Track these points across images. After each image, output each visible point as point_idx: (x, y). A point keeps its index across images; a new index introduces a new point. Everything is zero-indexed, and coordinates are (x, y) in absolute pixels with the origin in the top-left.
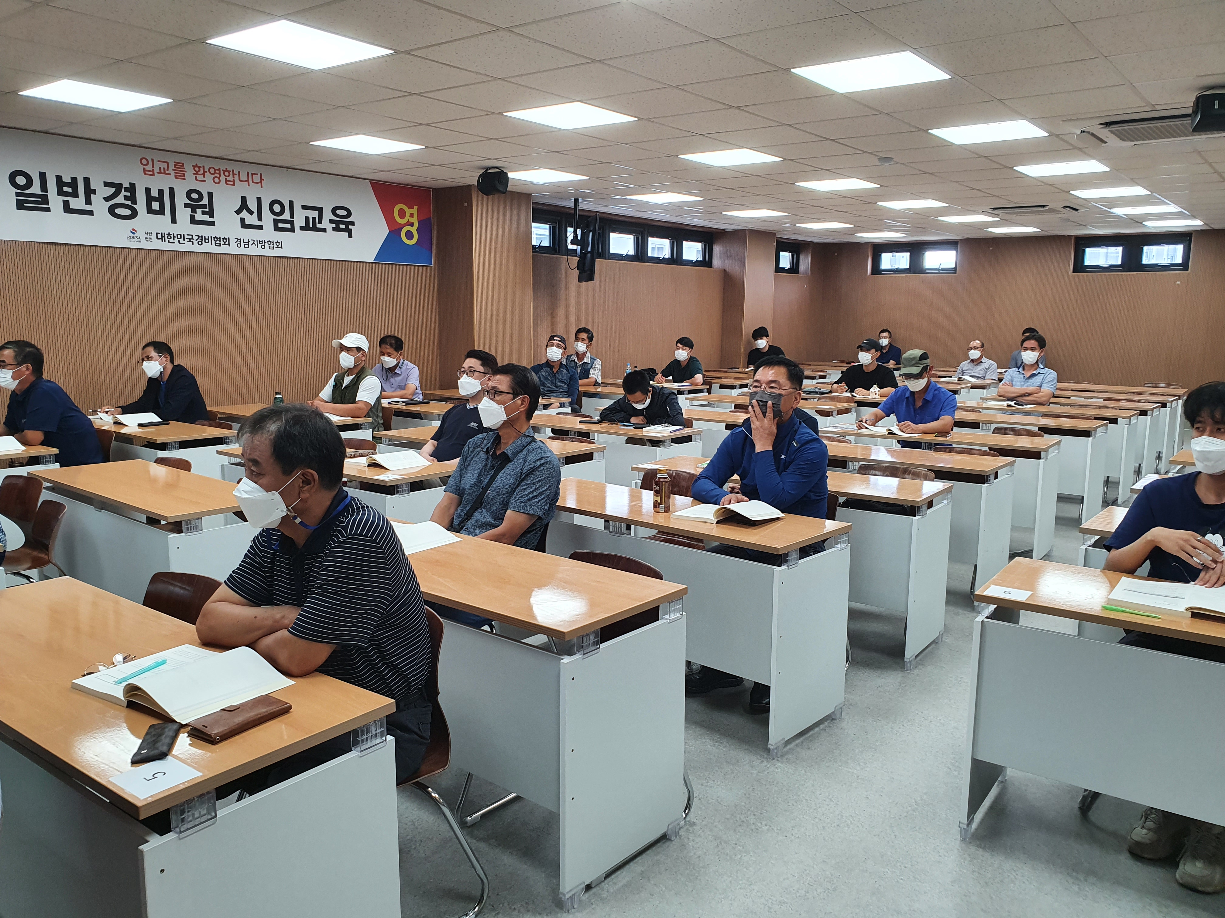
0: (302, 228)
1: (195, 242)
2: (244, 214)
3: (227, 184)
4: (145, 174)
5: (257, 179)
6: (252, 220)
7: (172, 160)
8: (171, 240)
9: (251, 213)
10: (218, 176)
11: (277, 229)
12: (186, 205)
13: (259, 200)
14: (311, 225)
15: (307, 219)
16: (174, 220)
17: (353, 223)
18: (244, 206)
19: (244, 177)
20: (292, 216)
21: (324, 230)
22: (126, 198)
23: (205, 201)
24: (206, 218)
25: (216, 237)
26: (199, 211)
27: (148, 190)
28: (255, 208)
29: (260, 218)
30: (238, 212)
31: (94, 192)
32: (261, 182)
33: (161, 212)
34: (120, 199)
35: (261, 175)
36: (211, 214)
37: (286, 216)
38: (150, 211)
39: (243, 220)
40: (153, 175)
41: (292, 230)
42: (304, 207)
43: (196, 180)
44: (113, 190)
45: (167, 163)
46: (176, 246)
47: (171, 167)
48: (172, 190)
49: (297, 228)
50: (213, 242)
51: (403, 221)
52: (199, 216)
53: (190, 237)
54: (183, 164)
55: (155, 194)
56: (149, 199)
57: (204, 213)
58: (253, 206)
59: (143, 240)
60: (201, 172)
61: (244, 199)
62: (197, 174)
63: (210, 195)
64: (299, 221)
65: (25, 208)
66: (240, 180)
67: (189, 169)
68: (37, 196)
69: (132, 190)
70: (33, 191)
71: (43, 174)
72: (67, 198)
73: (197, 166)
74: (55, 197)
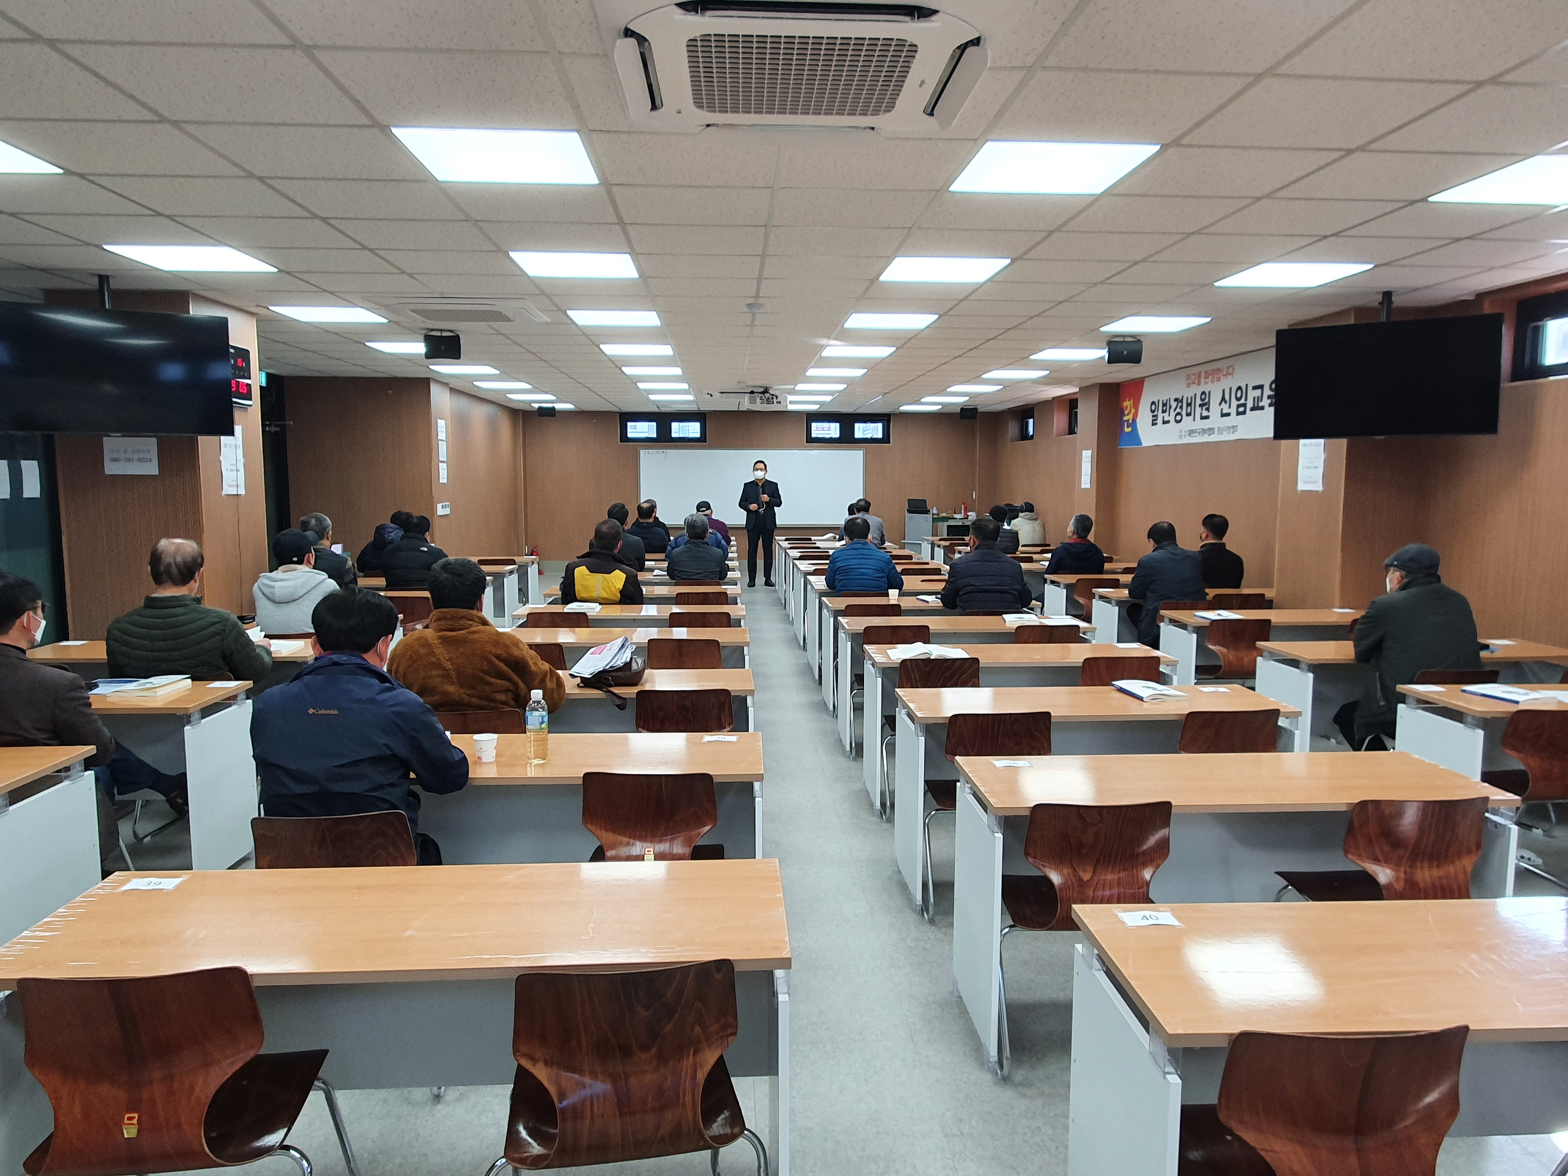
0: (1252, 409)
1: (1201, 434)
2: (1223, 403)
4: (1187, 387)
5: (1231, 370)
6: (1225, 408)
7: (1197, 371)
8: (1193, 435)
9: (1226, 403)
10: (1213, 376)
12: (1200, 406)
13: (1231, 389)
14: (1256, 405)
15: (1254, 398)
16: (1195, 420)
18: (1223, 399)
19: (1225, 373)
20: (1246, 400)
22: (1180, 407)
23: (1207, 400)
24: (1207, 413)
25: (1209, 428)
26: (1204, 408)
27: (1187, 398)
29: (1230, 407)
30: (1220, 404)
31: (1171, 407)
32: (1232, 373)
33: (1191, 414)
34: (1178, 410)
36: (1208, 409)
38: (1187, 414)
39: (1222, 410)
40: (1190, 386)
41: (1244, 413)
42: (1255, 388)
43: (1205, 383)
44: (1176, 403)
45: (1195, 375)
47: (1196, 377)
48: (1195, 395)
49: (1248, 410)
52: (1204, 413)
53: (1200, 431)
54: (1200, 373)
55: (1189, 401)
56: (1187, 405)
57: (1206, 409)
58: (1227, 398)
59: (1183, 437)
60: (1208, 375)
61: (1224, 391)
62: (1206, 378)
63: (1210, 392)
64: (1250, 403)
65: (1153, 424)
66: (1223, 375)
67: (1203, 375)
68: (1156, 416)
69: (1182, 401)
70: (1156, 413)
71: (1159, 401)
72: (1164, 414)
73: (1206, 372)
74: (1160, 415)
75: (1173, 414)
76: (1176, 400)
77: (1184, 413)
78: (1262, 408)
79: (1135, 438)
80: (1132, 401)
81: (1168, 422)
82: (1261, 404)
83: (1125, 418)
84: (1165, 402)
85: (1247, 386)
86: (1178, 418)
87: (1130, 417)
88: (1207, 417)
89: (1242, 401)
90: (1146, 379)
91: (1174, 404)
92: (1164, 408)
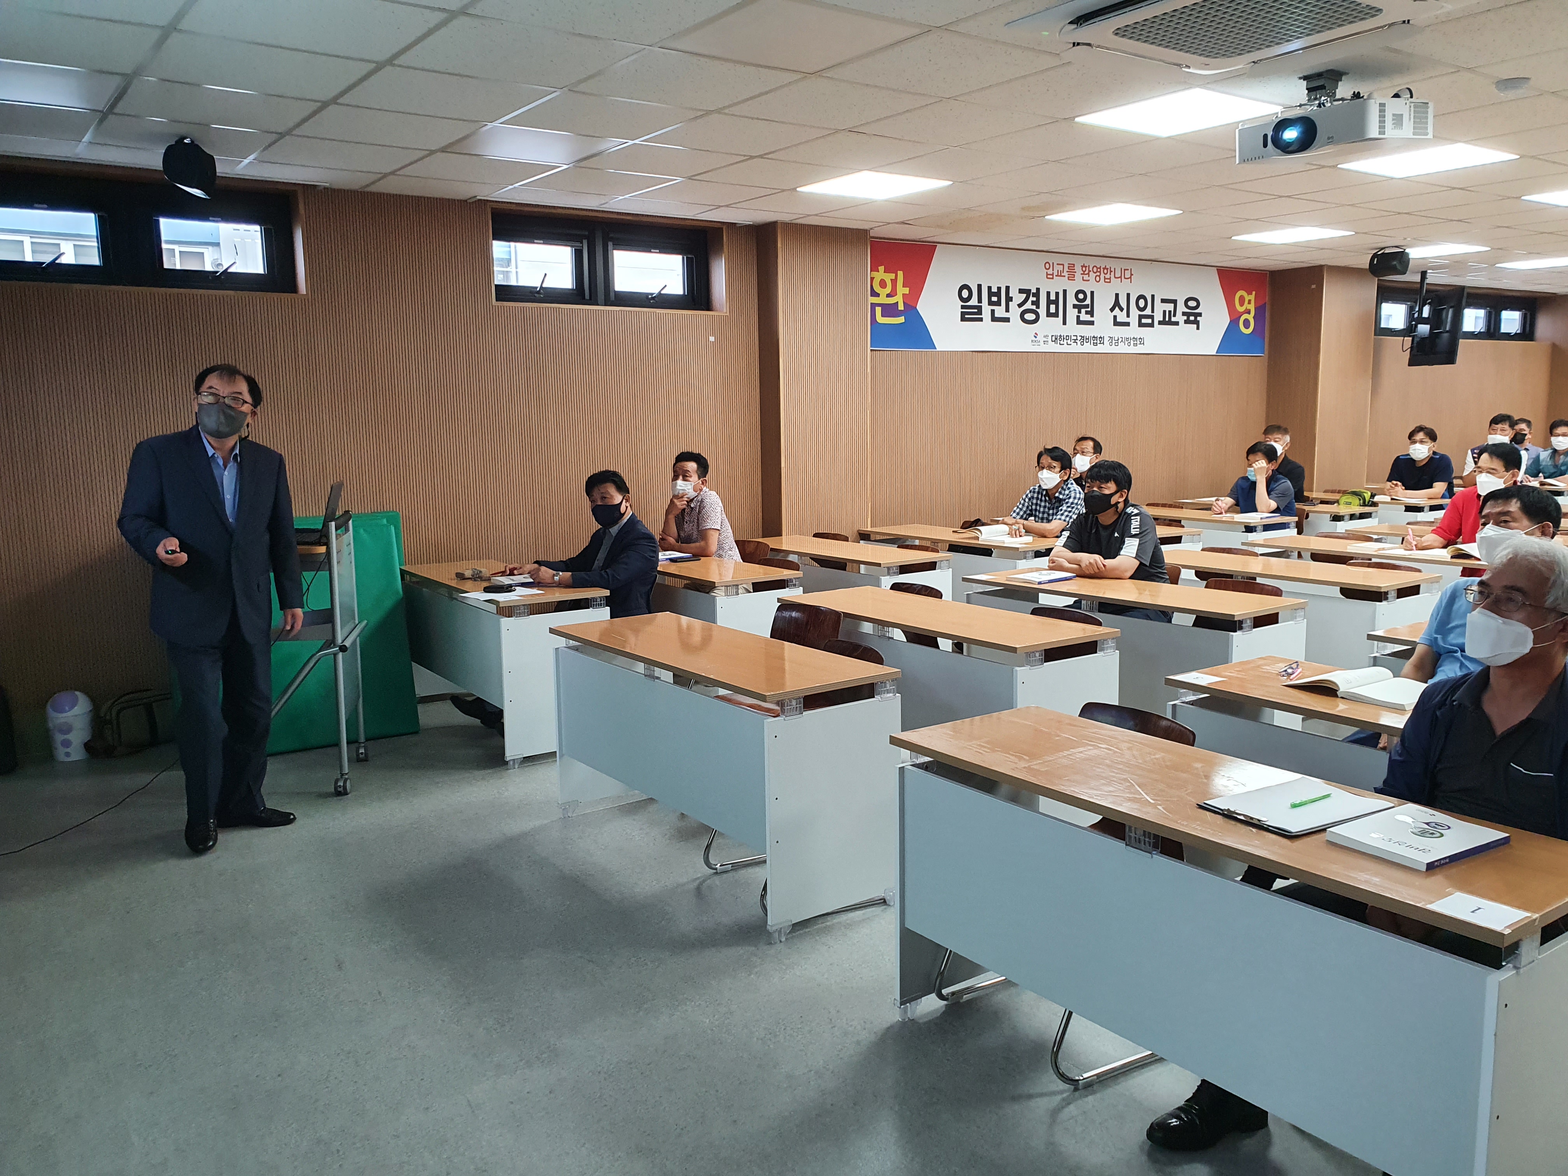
1: (1079, 343)
2: (1117, 312)
3: (1105, 281)
4: (1047, 278)
5: (1128, 275)
6: (1122, 317)
7: (1067, 260)
8: (1062, 342)
9: (1121, 309)
10: (1098, 274)
11: (1141, 325)
12: (1075, 306)
14: (1167, 319)
15: (1164, 312)
16: (1064, 323)
17: (1200, 315)
18: (1117, 304)
20: (1153, 311)
21: (1177, 323)
22: (1033, 303)
23: (1088, 302)
24: (1088, 318)
25: (1094, 337)
26: (1083, 311)
28: (1124, 305)
29: (1128, 316)
30: (1112, 310)
31: (1011, 299)
32: (1131, 278)
33: (1056, 315)
34: (1028, 306)
35: (1131, 270)
36: (1091, 313)
37: (1148, 312)
38: (1049, 314)
39: (1115, 317)
40: (1053, 278)
41: (1151, 325)
43: (1083, 280)
44: (1025, 295)
45: (1063, 265)
46: (1065, 348)
47: (1066, 269)
48: (1065, 291)
49: (1156, 323)
50: (1092, 342)
51: (1241, 309)
53: (1075, 338)
55: (1053, 297)
56: (1049, 302)
57: (1087, 313)
58: (1123, 303)
59: (1042, 342)
60: (1087, 272)
61: (1117, 295)
62: (1084, 274)
63: (1092, 293)
64: (1158, 317)
65: (965, 318)
66: (1115, 277)
67: (1078, 270)
68: (979, 309)
69: (1037, 294)
70: (973, 302)
71: (980, 286)
72: (993, 308)
73: (1084, 266)
74: (985, 310)
75: (1015, 311)
76: (1020, 291)
77: (1042, 311)
79: (918, 334)
82: (1173, 319)
84: (994, 290)
86: (1029, 317)
87: (899, 300)
88: (1092, 323)
90: (938, 245)
91: (1017, 297)
92: (995, 299)
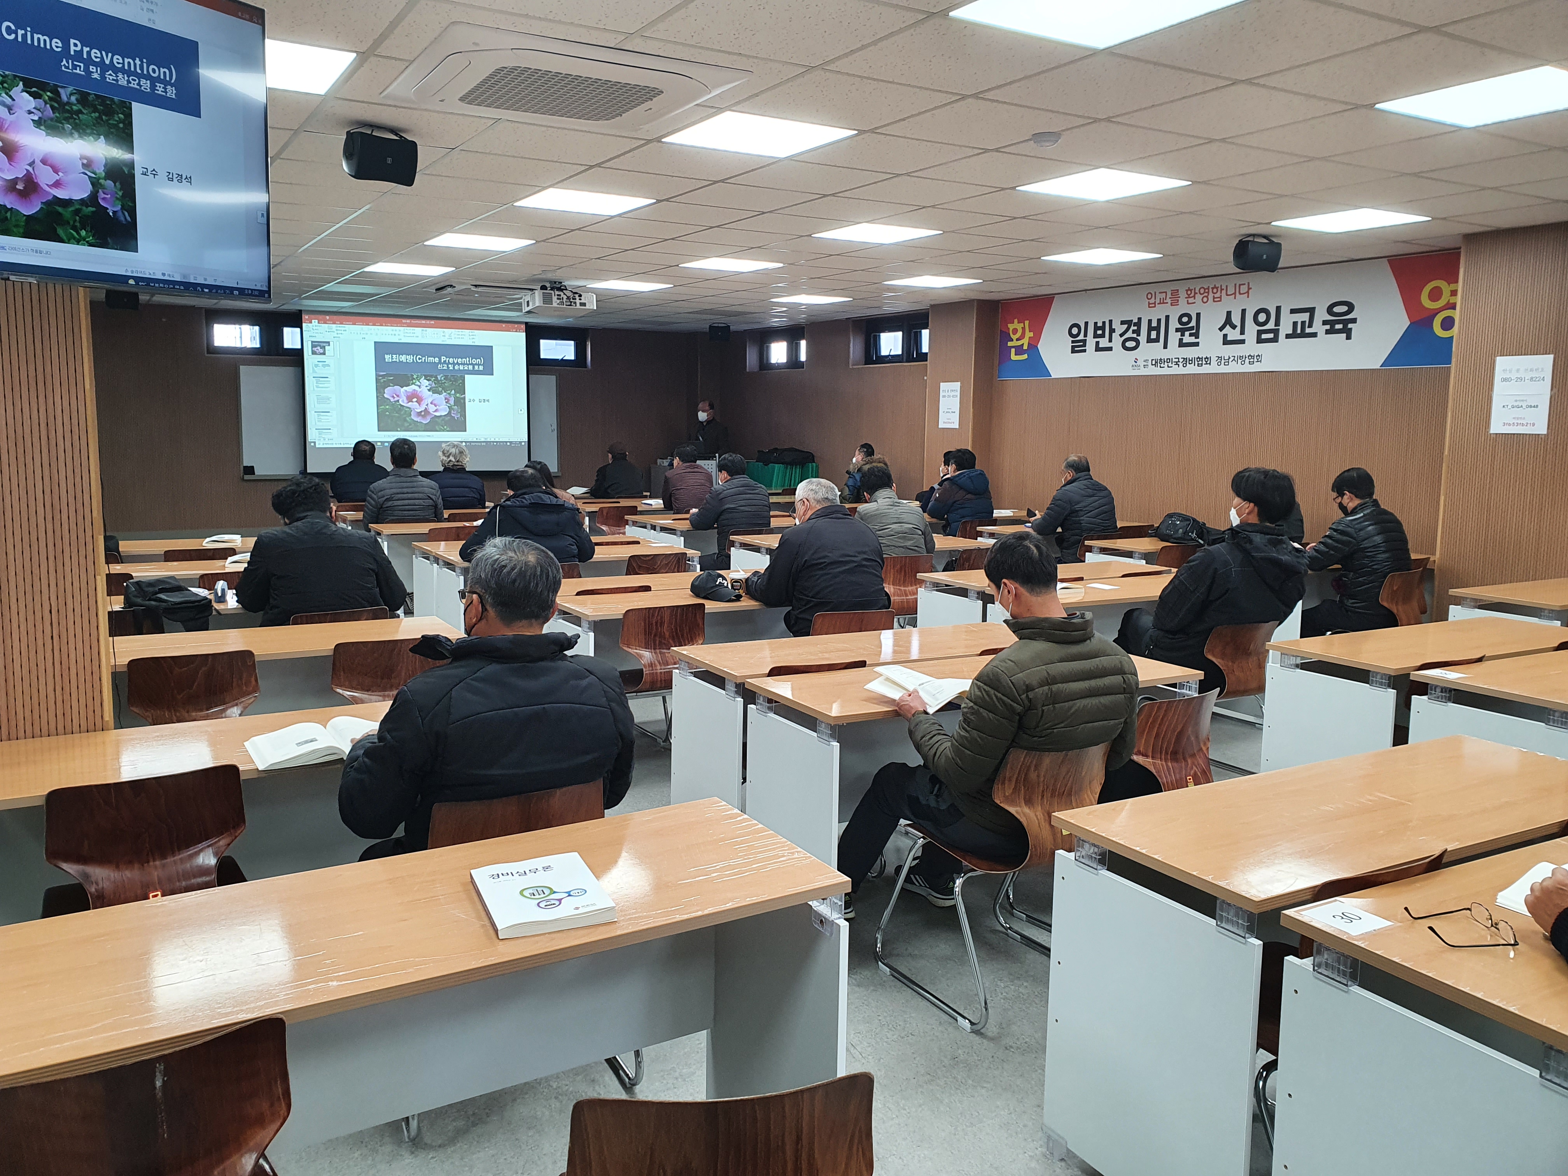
0: (1288, 336)
1: (1181, 365)
3: (1214, 301)
4: (1149, 307)
5: (1244, 288)
7: (1169, 287)
8: (1162, 365)
9: (1234, 327)
10: (1206, 294)
11: (1260, 341)
12: (1177, 330)
13: (1244, 311)
16: (1165, 347)
17: (1354, 321)
18: (1228, 322)
19: (1232, 292)
20: (1277, 325)
22: (1134, 332)
23: (1193, 323)
24: (1193, 340)
25: (1198, 358)
26: (1187, 333)
27: (1150, 321)
28: (1238, 322)
29: (1242, 332)
30: (1221, 329)
31: (1114, 331)
32: (1248, 292)
33: (1157, 340)
34: (1129, 334)
35: (1249, 283)
36: (1196, 335)
38: (1149, 340)
39: (1225, 336)
40: (1155, 307)
41: (1275, 340)
42: (1293, 311)
43: (1188, 303)
44: (1126, 326)
45: (1166, 293)
46: (1165, 371)
47: (1169, 295)
48: (1167, 317)
49: (1282, 337)
50: (1196, 363)
51: (1436, 305)
52: (1187, 339)
53: (1177, 360)
54: (1178, 290)
55: (1154, 324)
56: (1150, 329)
57: (1191, 335)
58: (1236, 320)
59: (1142, 366)
60: (1193, 294)
61: (1229, 314)
62: (1189, 297)
63: (1198, 315)
64: (1285, 330)
65: (1073, 351)
66: (1227, 295)
67: (1182, 294)
68: (1084, 341)
69: (1138, 324)
70: (1081, 337)
71: (1086, 323)
72: (1097, 340)
73: (1189, 289)
74: (1091, 342)
75: (1117, 340)
76: (1123, 323)
77: (1143, 338)
78: (1314, 335)
79: (1036, 366)
80: (1027, 322)
81: (1110, 349)
82: (1308, 330)
83: (1010, 344)
84: (1100, 324)
85: (1278, 309)
86: (1130, 344)
87: (1025, 342)
88: (1197, 344)
89: (1271, 325)
90: (1056, 296)
91: (1120, 329)
92: (1100, 332)
